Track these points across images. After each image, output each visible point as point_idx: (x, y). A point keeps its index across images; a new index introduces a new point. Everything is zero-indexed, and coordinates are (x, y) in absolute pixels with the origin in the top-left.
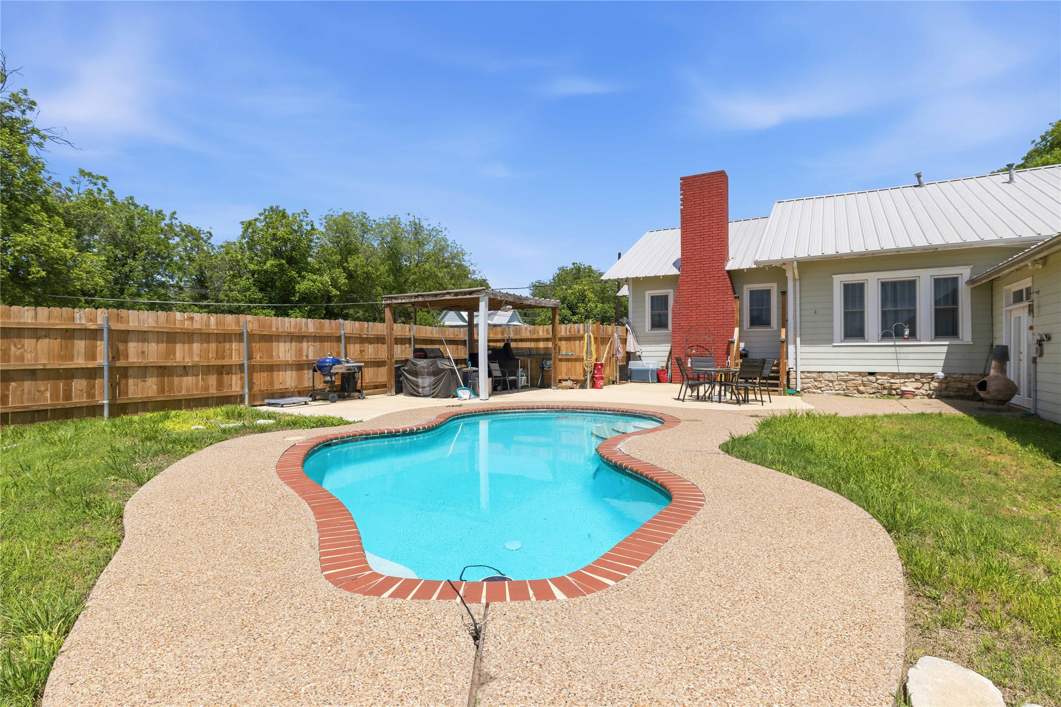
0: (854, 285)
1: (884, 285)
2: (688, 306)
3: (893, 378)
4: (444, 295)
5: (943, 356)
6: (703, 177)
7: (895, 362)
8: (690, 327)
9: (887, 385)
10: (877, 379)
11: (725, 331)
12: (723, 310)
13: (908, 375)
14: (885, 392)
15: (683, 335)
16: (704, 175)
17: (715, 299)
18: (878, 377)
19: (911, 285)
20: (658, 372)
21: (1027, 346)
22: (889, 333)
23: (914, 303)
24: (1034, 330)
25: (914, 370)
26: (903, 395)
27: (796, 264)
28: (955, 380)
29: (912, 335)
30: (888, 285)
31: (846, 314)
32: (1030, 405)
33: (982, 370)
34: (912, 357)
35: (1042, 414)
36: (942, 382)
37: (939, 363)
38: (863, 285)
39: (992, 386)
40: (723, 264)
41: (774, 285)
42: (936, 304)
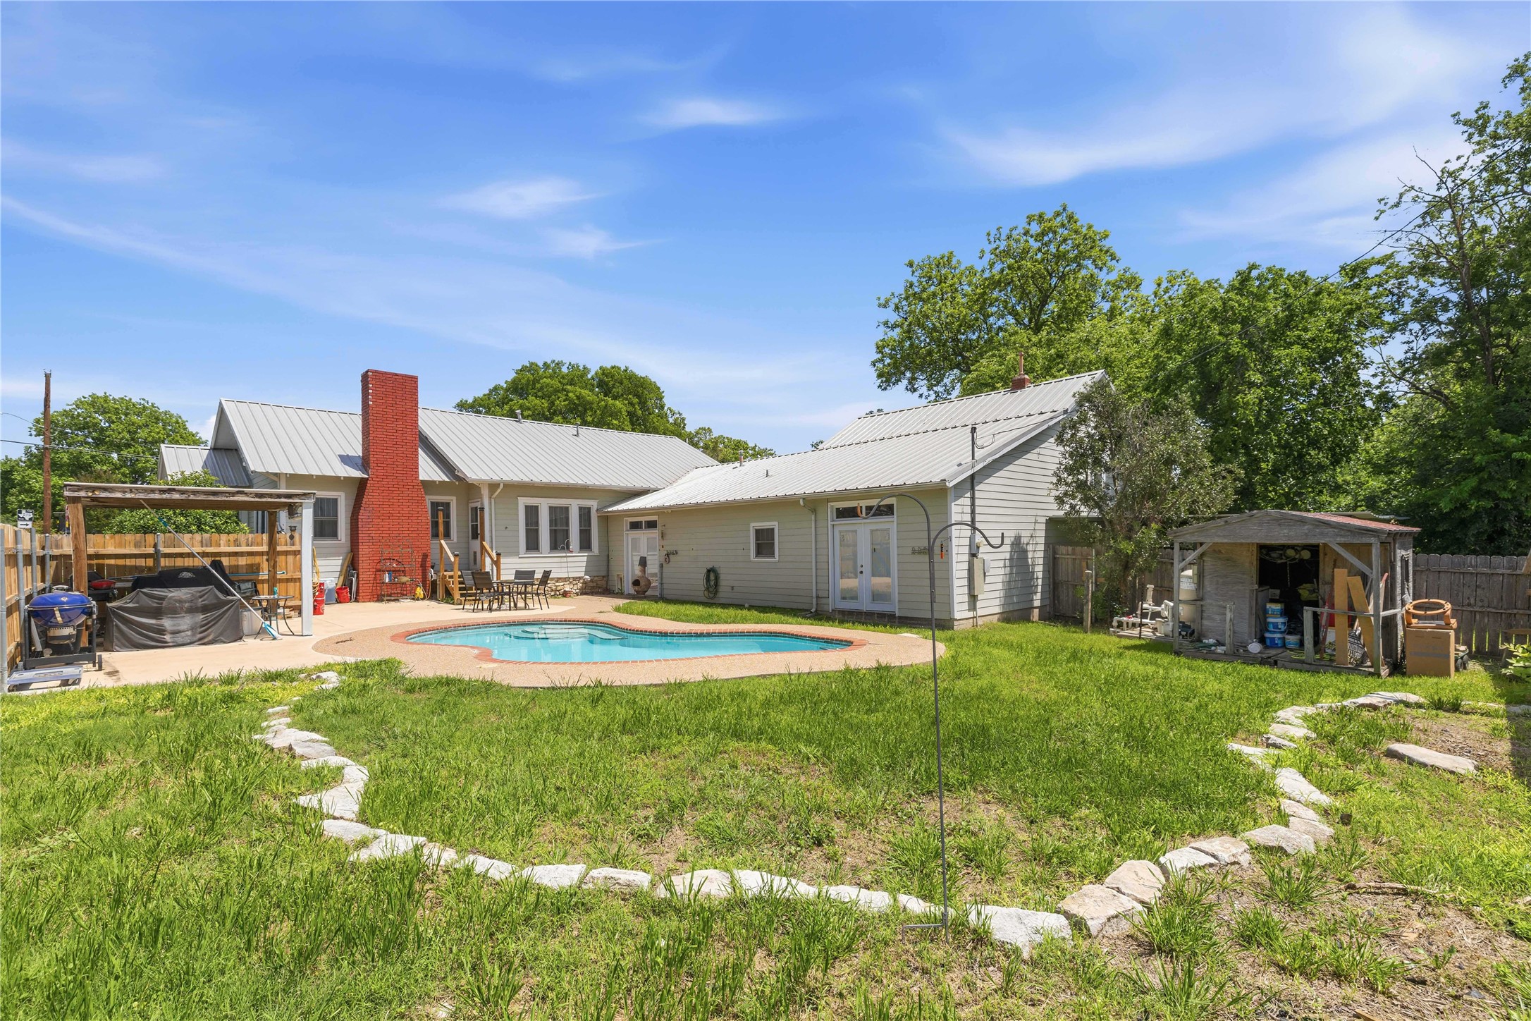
0: (531, 507)
1: (551, 508)
2: (379, 515)
3: (560, 582)
4: (233, 494)
5: (584, 564)
6: (396, 377)
7: (567, 570)
8: (381, 538)
9: (557, 587)
10: (552, 583)
11: (420, 543)
12: (417, 521)
13: (565, 579)
14: (556, 592)
15: (373, 547)
16: (396, 375)
17: (409, 509)
18: (552, 581)
19: (566, 509)
20: (339, 591)
21: (657, 557)
22: (554, 546)
23: (567, 524)
24: (665, 548)
25: (571, 575)
26: (565, 594)
27: (502, 486)
28: (591, 581)
29: (568, 548)
30: (553, 510)
31: (528, 531)
32: (657, 593)
33: (604, 573)
34: (569, 565)
35: (668, 597)
36: (585, 583)
37: (584, 569)
38: (536, 508)
39: (642, 583)
40: (417, 472)
41: (454, 498)
42: (580, 526)
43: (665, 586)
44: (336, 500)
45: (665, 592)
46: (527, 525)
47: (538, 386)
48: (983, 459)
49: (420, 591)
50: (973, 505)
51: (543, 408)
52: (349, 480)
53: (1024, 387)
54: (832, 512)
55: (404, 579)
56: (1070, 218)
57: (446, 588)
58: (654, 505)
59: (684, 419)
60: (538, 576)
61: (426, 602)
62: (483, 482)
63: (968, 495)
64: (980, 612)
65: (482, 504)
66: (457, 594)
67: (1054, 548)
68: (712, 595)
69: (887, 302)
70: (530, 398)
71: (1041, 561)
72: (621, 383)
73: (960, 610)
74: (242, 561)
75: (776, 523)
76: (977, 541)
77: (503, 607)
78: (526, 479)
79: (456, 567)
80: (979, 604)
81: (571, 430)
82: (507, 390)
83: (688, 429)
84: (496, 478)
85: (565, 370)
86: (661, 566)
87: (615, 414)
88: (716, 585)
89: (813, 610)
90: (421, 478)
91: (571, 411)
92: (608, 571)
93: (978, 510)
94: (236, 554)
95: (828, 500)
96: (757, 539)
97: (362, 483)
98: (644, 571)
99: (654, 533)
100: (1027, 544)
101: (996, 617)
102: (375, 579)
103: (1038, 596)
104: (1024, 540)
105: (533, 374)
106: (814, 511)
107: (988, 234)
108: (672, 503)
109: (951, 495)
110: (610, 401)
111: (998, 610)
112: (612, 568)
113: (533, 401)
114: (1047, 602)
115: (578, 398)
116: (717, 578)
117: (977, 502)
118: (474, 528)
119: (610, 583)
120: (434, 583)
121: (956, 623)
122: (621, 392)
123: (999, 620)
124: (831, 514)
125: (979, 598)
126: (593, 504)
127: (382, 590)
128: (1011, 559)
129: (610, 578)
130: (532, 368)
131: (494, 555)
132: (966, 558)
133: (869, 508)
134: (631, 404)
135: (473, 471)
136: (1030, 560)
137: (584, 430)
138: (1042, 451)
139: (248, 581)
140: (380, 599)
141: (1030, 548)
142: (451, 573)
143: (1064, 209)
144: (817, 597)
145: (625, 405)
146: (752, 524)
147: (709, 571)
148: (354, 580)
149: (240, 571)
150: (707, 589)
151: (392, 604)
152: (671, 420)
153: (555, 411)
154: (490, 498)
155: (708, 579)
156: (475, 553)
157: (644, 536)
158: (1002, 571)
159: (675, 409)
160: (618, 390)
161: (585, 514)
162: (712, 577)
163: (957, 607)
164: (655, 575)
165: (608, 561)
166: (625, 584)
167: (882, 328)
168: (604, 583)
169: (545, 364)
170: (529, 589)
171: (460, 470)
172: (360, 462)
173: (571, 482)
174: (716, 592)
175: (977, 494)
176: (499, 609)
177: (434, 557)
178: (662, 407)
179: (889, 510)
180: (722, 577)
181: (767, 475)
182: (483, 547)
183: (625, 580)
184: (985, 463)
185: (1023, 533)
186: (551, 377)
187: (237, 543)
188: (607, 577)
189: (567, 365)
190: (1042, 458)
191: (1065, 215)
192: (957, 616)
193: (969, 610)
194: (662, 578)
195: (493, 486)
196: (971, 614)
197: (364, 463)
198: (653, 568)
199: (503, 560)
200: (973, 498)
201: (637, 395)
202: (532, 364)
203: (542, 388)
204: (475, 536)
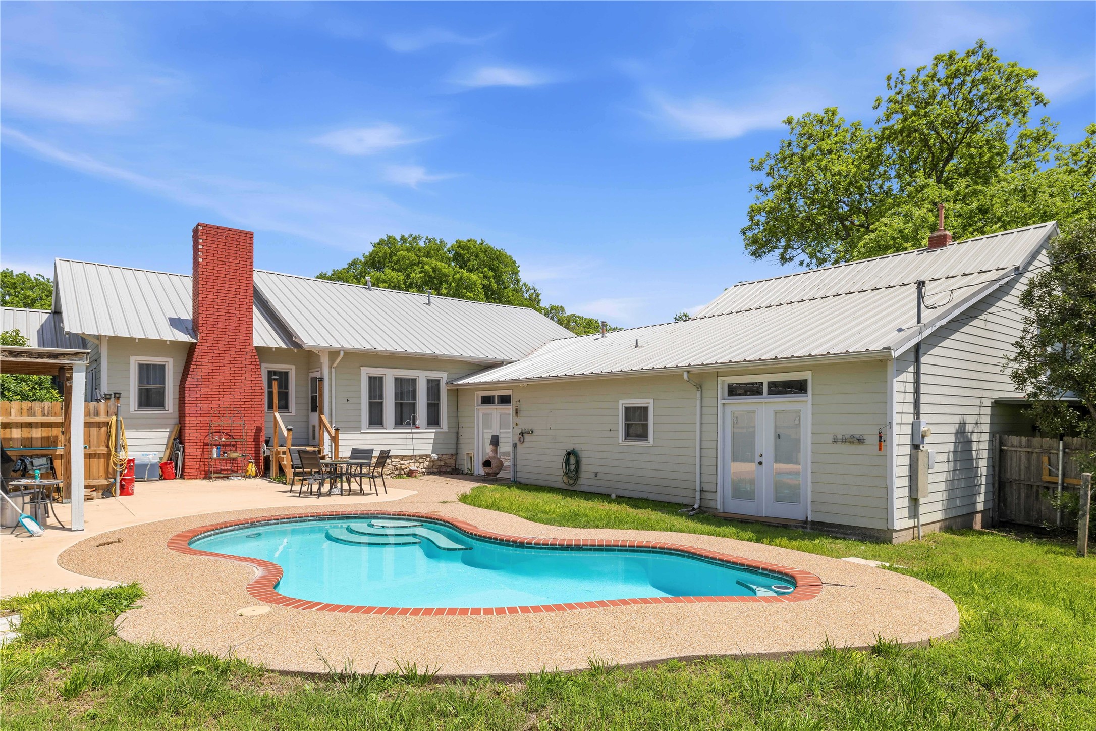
0: (375, 378)
1: (396, 380)
2: (207, 383)
3: (402, 460)
5: (432, 441)
6: (229, 232)
7: (411, 447)
8: (210, 409)
9: (399, 466)
10: (392, 462)
11: (253, 416)
12: (251, 391)
13: (412, 457)
14: (397, 472)
15: (201, 418)
16: (230, 230)
17: (241, 378)
18: (393, 460)
19: (413, 381)
20: (163, 467)
21: (510, 435)
22: (400, 422)
23: (414, 398)
24: (519, 426)
25: (417, 453)
26: (410, 474)
27: (342, 354)
28: (439, 459)
29: (414, 423)
30: (399, 381)
31: (371, 404)
32: (510, 476)
33: (453, 452)
34: (415, 441)
35: (522, 481)
36: (432, 461)
37: (431, 446)
38: (381, 379)
39: (494, 464)
40: (251, 338)
41: (293, 367)
42: (428, 400)
43: (518, 468)
44: (164, 366)
45: (519, 475)
46: (370, 398)
47: (395, 258)
48: (932, 323)
49: (252, 468)
50: (917, 382)
51: (399, 281)
52: (175, 344)
53: (945, 245)
54: (722, 388)
55: (234, 455)
56: (988, 57)
57: (280, 465)
58: (508, 378)
59: (538, 295)
60: (376, 454)
61: (259, 481)
62: (323, 349)
63: (911, 369)
64: (923, 520)
65: (322, 373)
66: (289, 473)
67: (1000, 438)
68: (571, 482)
69: (761, 163)
70: (387, 271)
71: (985, 454)
72: (477, 256)
73: (900, 520)
74: (37, 433)
75: (651, 401)
76: (922, 429)
77: (335, 491)
78: (369, 347)
79: (289, 442)
80: (922, 509)
81: (423, 298)
82: (365, 263)
83: (542, 305)
84: (335, 345)
85: (422, 244)
86: (515, 446)
87: (470, 287)
88: (577, 470)
89: (696, 506)
90: (255, 344)
91: (426, 283)
92: (457, 449)
93: (923, 389)
94: (30, 425)
95: (718, 375)
96: (627, 418)
97: (190, 350)
98: (495, 451)
99: (508, 409)
100: (972, 432)
101: (938, 525)
102: (203, 453)
103: (981, 498)
104: (969, 428)
105: (390, 248)
106: (700, 387)
107: (889, 78)
108: (529, 376)
109: (891, 368)
110: (466, 274)
111: (939, 516)
112: (462, 446)
113: (389, 274)
114: (990, 505)
115: (434, 270)
116: (578, 462)
117: (923, 378)
118: (314, 399)
119: (459, 462)
120: (267, 460)
121: (895, 535)
122: (476, 266)
123: (940, 529)
124: (722, 391)
125: (922, 501)
126: (443, 376)
127: (210, 466)
128: (955, 452)
129: (460, 457)
130: (389, 241)
131: (333, 432)
132: (907, 450)
133: (772, 385)
134: (486, 277)
135: (310, 337)
136: (974, 453)
137: (435, 299)
138: (990, 317)
139: (42, 456)
140: (207, 476)
141: (975, 437)
142: (284, 449)
143: (981, 47)
144: (702, 491)
145: (480, 278)
146: (621, 402)
147: (569, 454)
148: (180, 454)
149: (34, 443)
150: (566, 474)
151: (221, 482)
152: (526, 296)
153: (411, 284)
154: (330, 367)
155: (567, 462)
156: (314, 427)
157: (496, 411)
158: (945, 467)
159: (530, 285)
160: (473, 263)
161: (434, 387)
162: (572, 460)
163: (897, 514)
164: (507, 454)
165: (458, 438)
166: (475, 464)
167: (755, 193)
168: (452, 462)
169: (402, 237)
170: (365, 471)
171: (297, 337)
172: (190, 325)
173: (419, 351)
174: (577, 478)
175: (923, 369)
176: (329, 494)
177: (267, 432)
178: (518, 281)
179: (799, 387)
180: (584, 461)
181: (637, 346)
182: (321, 421)
183: (475, 458)
184: (934, 328)
185: (970, 420)
186: (408, 250)
187: (31, 412)
188: (456, 455)
189: (424, 240)
190: (990, 326)
191: (980, 53)
192: (897, 525)
193: (910, 518)
194: (515, 459)
195: (333, 354)
196: (911, 523)
197: (194, 327)
198: (505, 447)
199: (341, 436)
200: (917, 373)
201: (492, 269)
202: (389, 237)
203: (398, 261)
204: (314, 408)
